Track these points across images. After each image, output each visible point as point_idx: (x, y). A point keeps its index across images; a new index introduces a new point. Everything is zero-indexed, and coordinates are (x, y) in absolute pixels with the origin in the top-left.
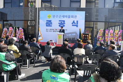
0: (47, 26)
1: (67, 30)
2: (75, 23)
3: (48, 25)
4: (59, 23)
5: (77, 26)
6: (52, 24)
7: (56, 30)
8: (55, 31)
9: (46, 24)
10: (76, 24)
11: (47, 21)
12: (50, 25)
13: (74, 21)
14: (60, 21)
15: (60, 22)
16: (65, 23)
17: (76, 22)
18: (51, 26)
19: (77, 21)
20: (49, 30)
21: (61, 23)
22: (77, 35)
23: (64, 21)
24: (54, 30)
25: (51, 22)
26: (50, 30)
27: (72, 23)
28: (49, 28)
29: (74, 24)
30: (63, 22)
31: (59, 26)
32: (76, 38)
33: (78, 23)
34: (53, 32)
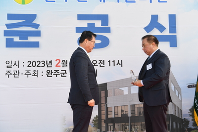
0: (10, 44)
1: (120, 63)
2: (162, 29)
3: (17, 39)
4: (79, 30)
5: (173, 42)
6: (38, 34)
7: (64, 63)
8: (60, 69)
9: (6, 33)
10: (167, 33)
11: (10, 16)
12: (31, 39)
13: (155, 18)
14: (81, 17)
15: (84, 24)
16: (108, 30)
17: (164, 21)
18: (36, 45)
19: (172, 18)
20: (23, 70)
21: (91, 27)
22: (177, 88)
23: (104, 19)
24: (53, 68)
25: (37, 26)
26: (32, 69)
27: (148, 29)
28: (23, 55)
29: (155, 32)
30: (98, 24)
32: (175, 103)
33: (176, 28)
34: (48, 76)
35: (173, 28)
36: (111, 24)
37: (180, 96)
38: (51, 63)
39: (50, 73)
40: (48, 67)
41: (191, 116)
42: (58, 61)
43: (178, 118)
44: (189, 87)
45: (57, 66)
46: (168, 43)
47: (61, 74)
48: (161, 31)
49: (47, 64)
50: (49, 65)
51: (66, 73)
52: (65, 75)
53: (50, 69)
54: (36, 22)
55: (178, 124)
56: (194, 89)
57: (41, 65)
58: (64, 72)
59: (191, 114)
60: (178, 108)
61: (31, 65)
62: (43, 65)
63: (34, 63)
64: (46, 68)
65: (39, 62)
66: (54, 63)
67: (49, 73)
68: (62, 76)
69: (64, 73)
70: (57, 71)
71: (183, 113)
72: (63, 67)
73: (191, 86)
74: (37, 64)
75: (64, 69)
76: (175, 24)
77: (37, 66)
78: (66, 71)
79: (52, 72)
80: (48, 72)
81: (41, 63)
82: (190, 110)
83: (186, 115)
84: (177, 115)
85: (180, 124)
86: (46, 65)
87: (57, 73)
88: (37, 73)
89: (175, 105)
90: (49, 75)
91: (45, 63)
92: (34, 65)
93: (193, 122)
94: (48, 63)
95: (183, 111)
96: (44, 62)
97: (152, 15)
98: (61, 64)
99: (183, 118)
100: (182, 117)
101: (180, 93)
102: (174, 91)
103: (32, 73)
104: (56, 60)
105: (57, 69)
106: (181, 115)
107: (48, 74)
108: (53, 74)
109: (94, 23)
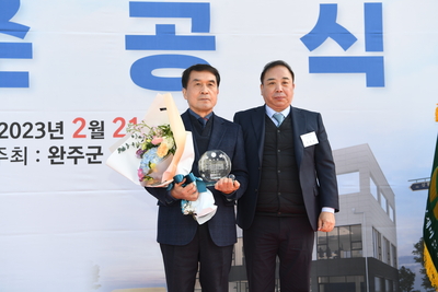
2: (346, 39)
4: (133, 42)
5: (374, 73)
6: (25, 51)
7: (98, 130)
8: (86, 143)
10: (359, 50)
13: (328, 12)
15: (147, 27)
16: (210, 44)
18: (20, 80)
19: (373, 15)
21: (165, 36)
22: (385, 190)
23: (199, 13)
24: (68, 142)
25: (22, 31)
26: (10, 144)
27: (311, 41)
29: (331, 48)
30: (184, 27)
31: (142, 75)
32: (378, 229)
33: (382, 37)
34: (53, 162)
35: (375, 37)
36: (217, 28)
37: (391, 211)
38: (61, 128)
39: (59, 154)
40: (52, 137)
41: (418, 260)
42: (79, 123)
43: (387, 266)
44: (414, 187)
45: (76, 135)
46: (361, 78)
47: (87, 157)
48: (345, 47)
49: (50, 130)
50: (56, 134)
51: (100, 153)
52: (99, 158)
53: (58, 143)
54: (17, 19)
55: (387, 282)
56: (425, 192)
57: (35, 132)
58: (96, 151)
59: (419, 256)
60: (388, 242)
61: (7, 133)
62: (40, 133)
63: (15, 128)
64: (47, 142)
65: (28, 127)
66: (69, 129)
67: (56, 155)
68: (90, 162)
69: (95, 155)
70: (76, 149)
71: (399, 255)
72: (93, 137)
73: (420, 184)
74: (24, 130)
75: (96, 142)
76: (381, 28)
77: (25, 136)
78: (99, 148)
79: (63, 153)
80: (54, 150)
81: (35, 128)
82: (416, 246)
83: (406, 259)
84: (384, 260)
85: (391, 282)
86: (48, 134)
87: (76, 154)
88: (22, 154)
89: (379, 234)
90: (56, 160)
91: (46, 129)
92: (15, 134)
93: (423, 276)
94: (53, 128)
95: (398, 250)
96: (43, 126)
97: (321, 6)
98: (87, 132)
99: (399, 267)
100: (395, 263)
101: (390, 203)
102: (376, 197)
103: (9, 153)
104: (75, 121)
105: (77, 142)
106: (395, 258)
107: (54, 156)
108: (65, 156)
109: (174, 26)
